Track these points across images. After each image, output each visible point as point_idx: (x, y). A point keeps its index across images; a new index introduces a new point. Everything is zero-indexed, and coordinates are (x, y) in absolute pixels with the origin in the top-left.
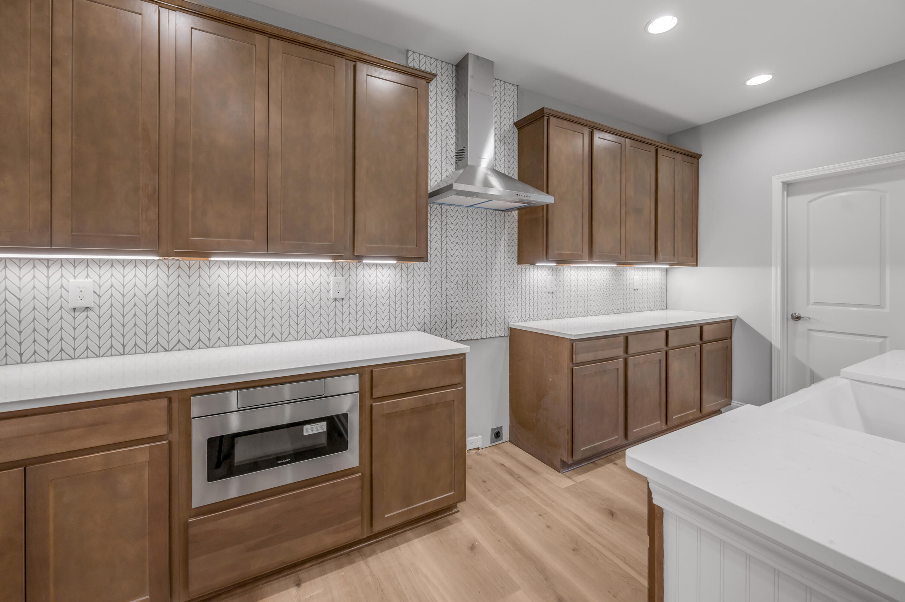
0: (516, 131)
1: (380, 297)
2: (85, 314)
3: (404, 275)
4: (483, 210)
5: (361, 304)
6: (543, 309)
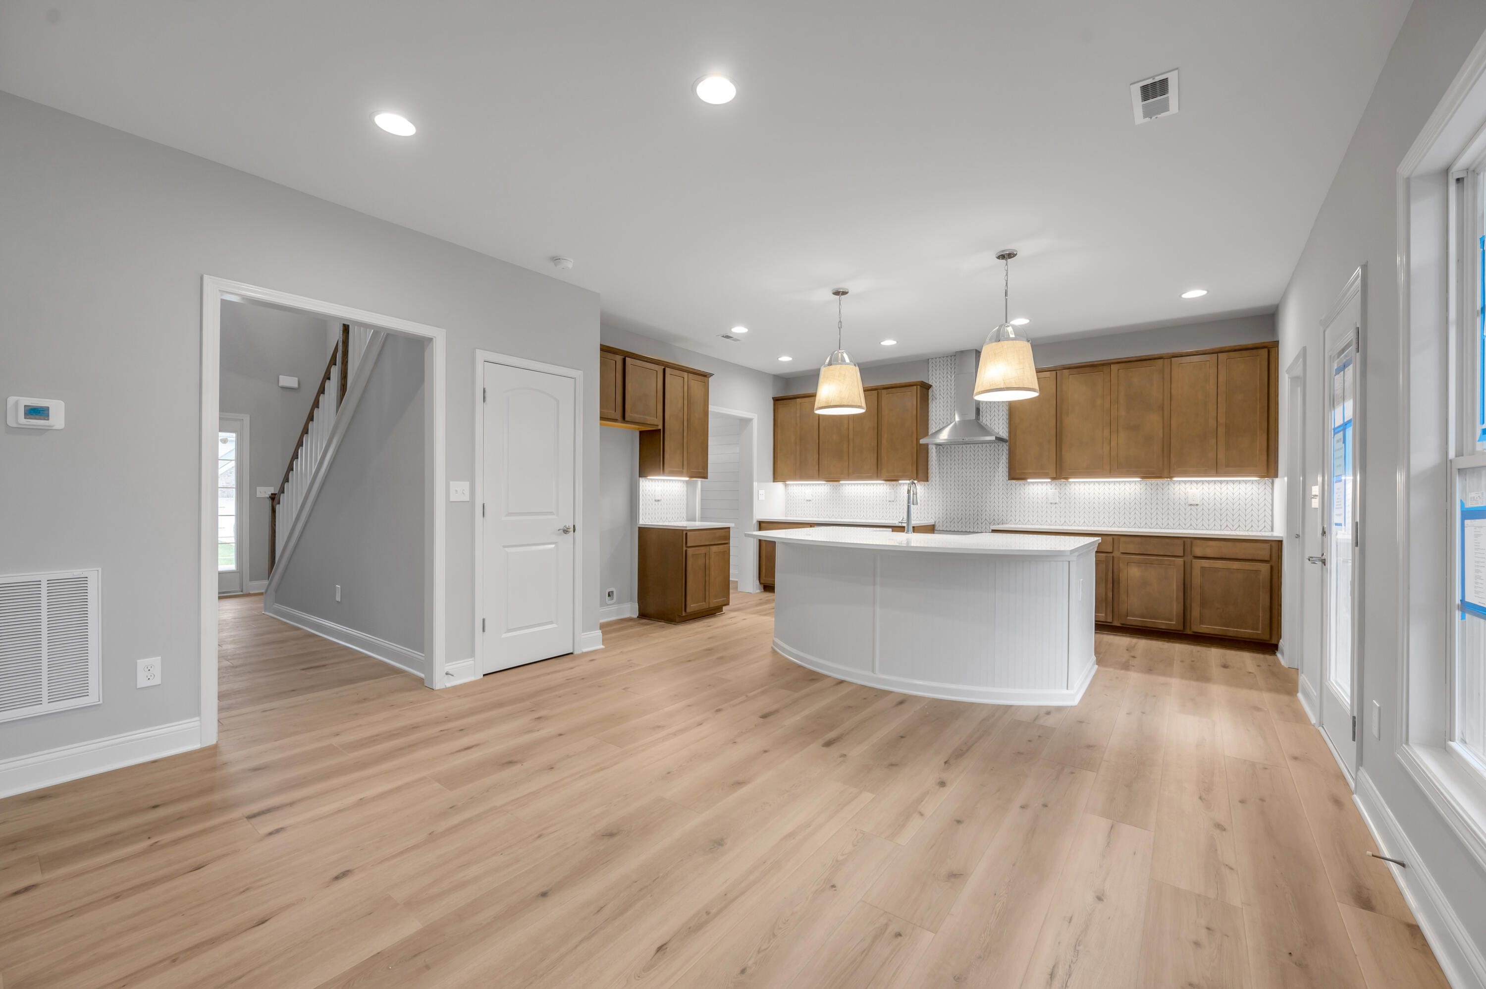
6: (1045, 516)
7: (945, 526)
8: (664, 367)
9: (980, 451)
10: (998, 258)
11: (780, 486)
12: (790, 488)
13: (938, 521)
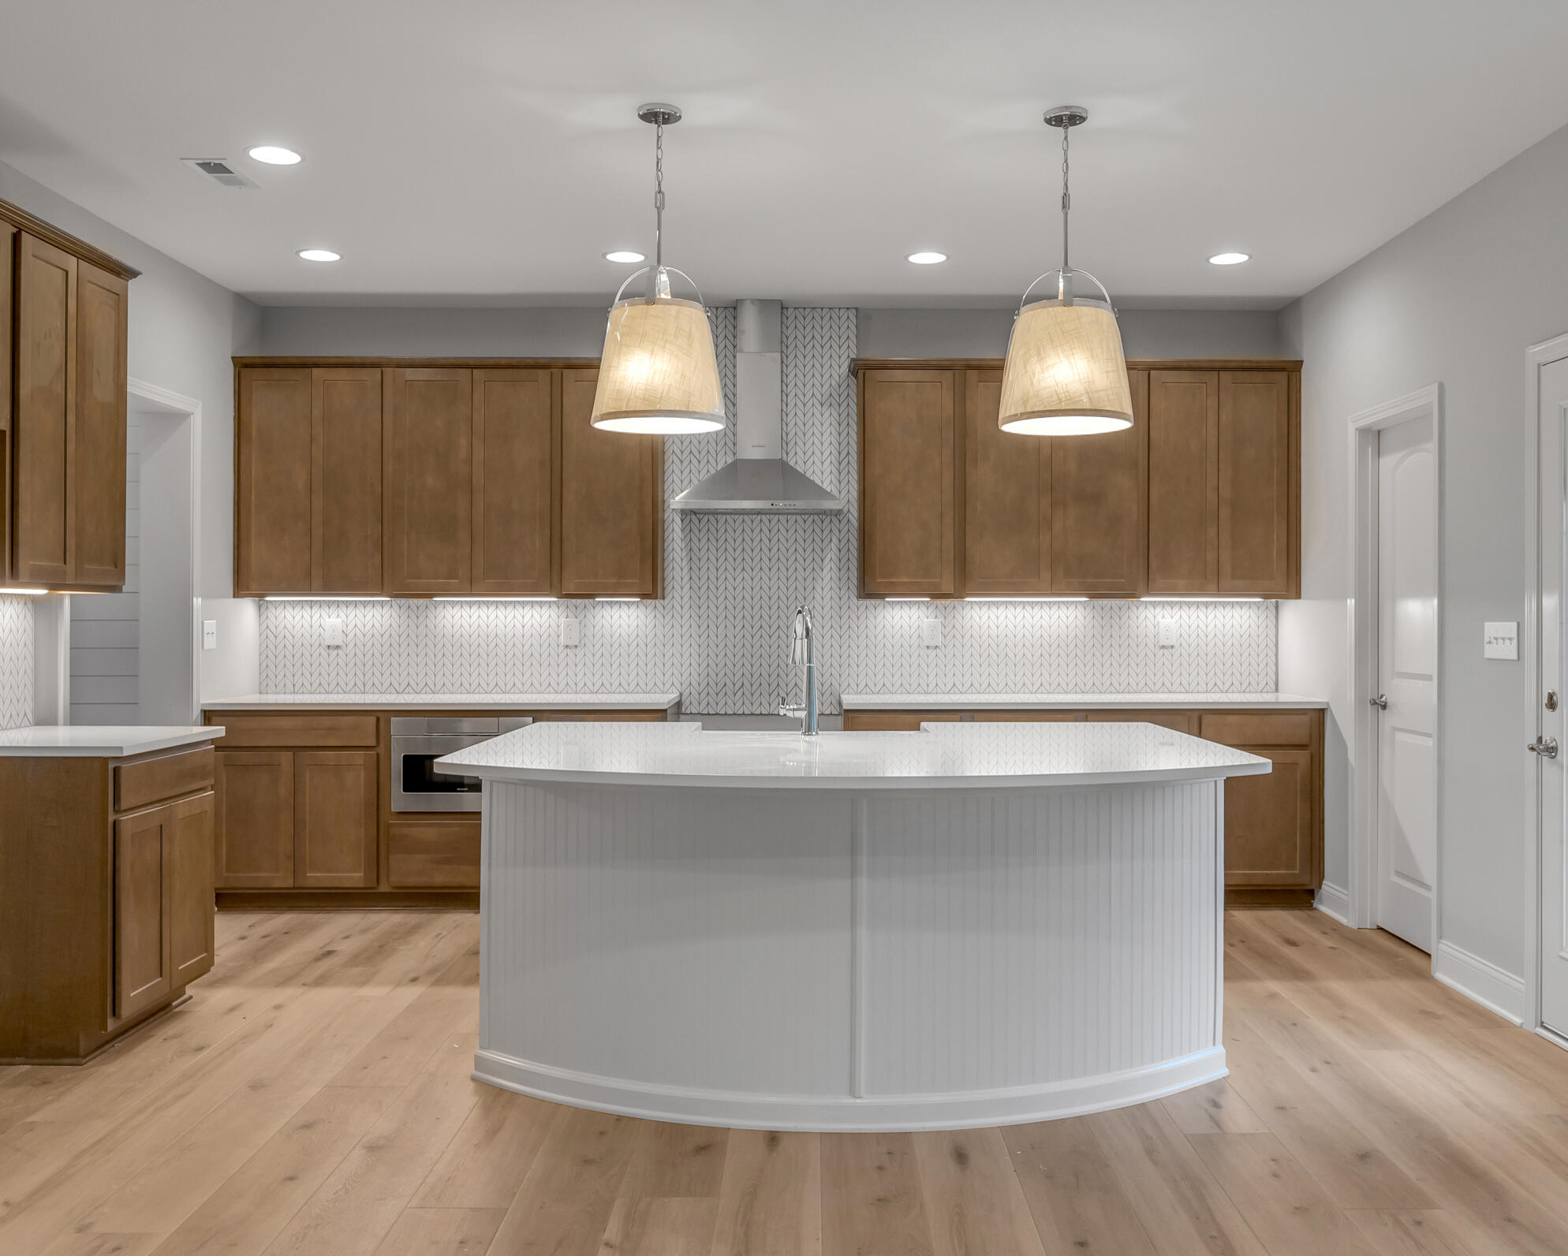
0: (853, 380)
1: (624, 644)
2: (335, 652)
3: (659, 616)
4: (789, 517)
5: (599, 653)
6: (915, 675)
7: (703, 704)
8: (15, 230)
9: (783, 530)
10: (1048, 121)
11: (247, 607)
12: (272, 613)
13: (687, 691)
